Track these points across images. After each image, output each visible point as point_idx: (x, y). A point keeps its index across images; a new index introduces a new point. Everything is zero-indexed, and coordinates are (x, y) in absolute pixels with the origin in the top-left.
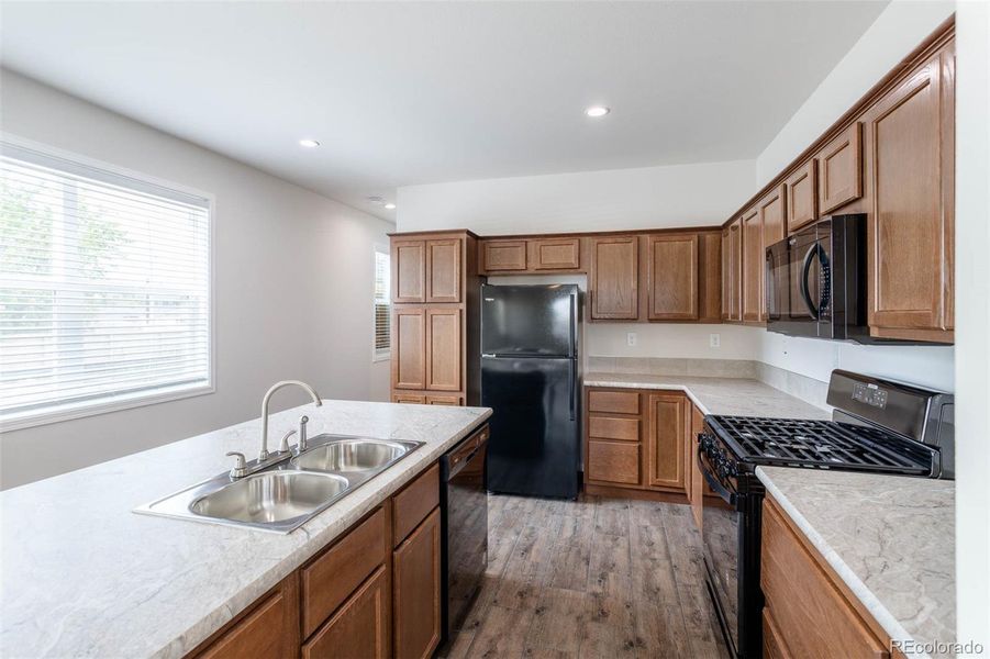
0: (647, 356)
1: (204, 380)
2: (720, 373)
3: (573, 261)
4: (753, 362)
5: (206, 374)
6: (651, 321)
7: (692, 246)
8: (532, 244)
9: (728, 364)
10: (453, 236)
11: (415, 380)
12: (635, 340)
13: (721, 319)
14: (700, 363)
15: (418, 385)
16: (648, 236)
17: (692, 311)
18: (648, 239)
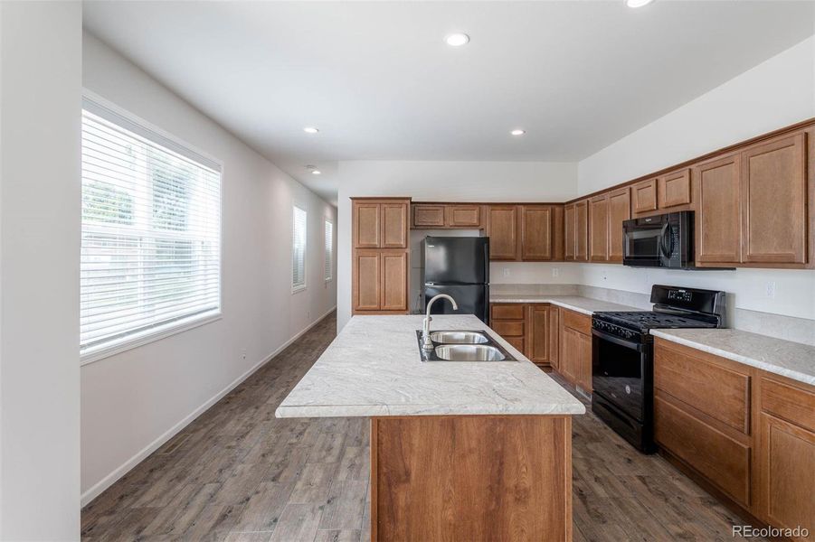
0: (515, 283)
1: (216, 308)
2: (559, 293)
3: (475, 221)
4: (577, 285)
5: (218, 304)
6: (524, 260)
7: (548, 214)
8: (448, 208)
9: (563, 287)
10: (400, 201)
11: (372, 303)
12: (508, 273)
13: (564, 259)
14: (547, 287)
15: (375, 306)
16: (522, 207)
17: (548, 254)
18: (523, 209)
